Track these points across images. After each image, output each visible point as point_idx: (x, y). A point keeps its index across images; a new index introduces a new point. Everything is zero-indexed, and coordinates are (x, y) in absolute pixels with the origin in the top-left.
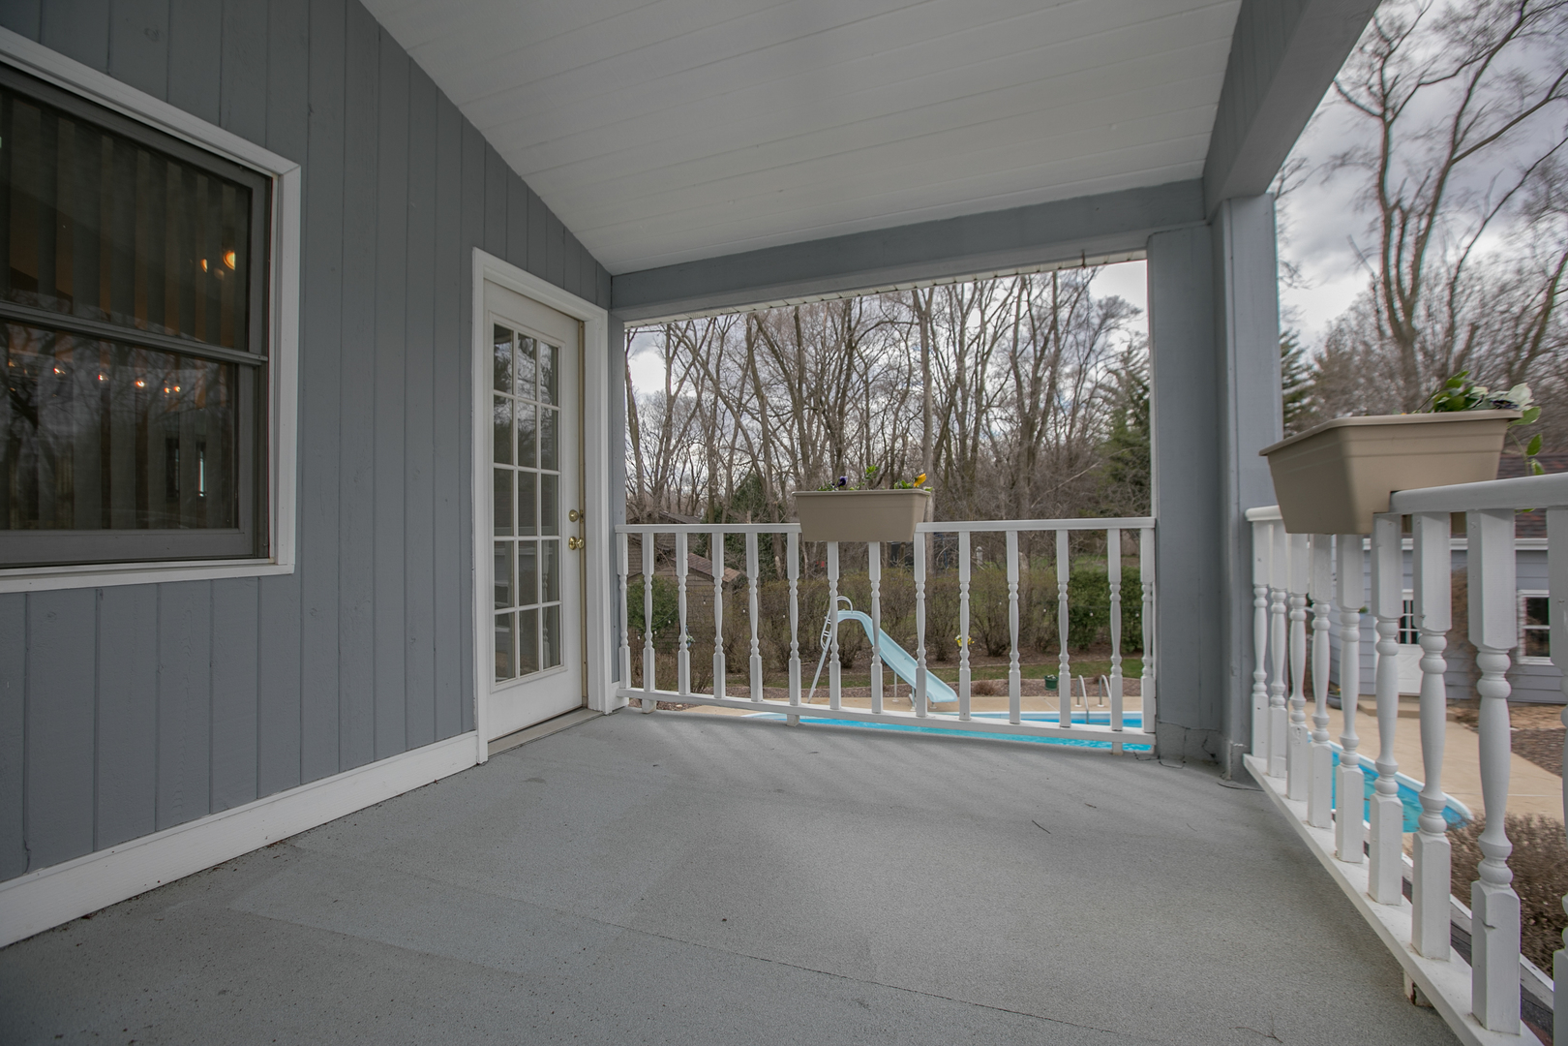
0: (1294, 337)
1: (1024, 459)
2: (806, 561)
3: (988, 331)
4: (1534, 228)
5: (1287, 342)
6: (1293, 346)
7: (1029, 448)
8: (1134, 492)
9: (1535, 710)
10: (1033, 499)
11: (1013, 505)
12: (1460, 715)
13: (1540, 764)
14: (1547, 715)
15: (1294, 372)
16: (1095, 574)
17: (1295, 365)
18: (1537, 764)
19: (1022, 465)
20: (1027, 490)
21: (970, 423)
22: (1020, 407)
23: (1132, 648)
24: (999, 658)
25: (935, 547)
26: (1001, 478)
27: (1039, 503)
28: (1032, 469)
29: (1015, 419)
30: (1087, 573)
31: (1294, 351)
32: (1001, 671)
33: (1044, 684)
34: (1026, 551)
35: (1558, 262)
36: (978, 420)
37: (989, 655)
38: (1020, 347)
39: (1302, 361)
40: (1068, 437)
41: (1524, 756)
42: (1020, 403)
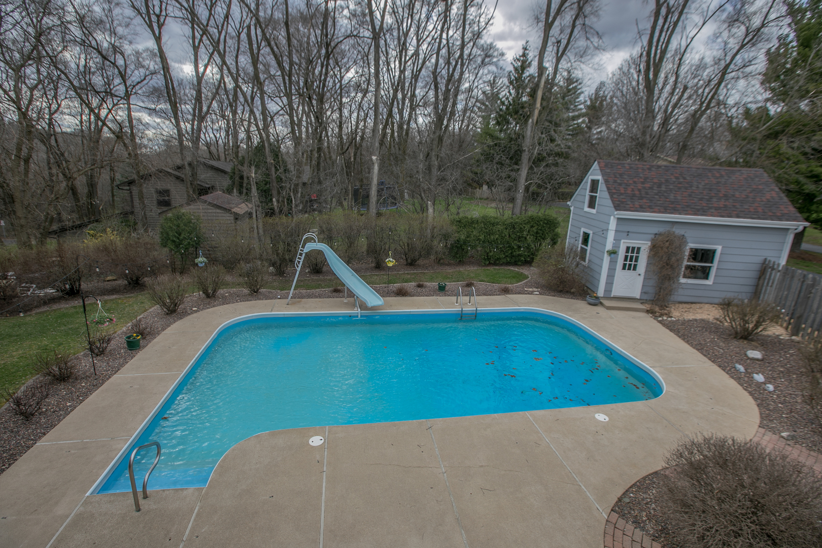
0: (580, 84)
1: (436, 142)
2: (294, 202)
3: (420, 57)
4: (730, 31)
5: (576, 86)
6: (579, 89)
7: (440, 135)
8: (497, 169)
9: (681, 306)
10: (439, 168)
11: (428, 172)
12: (648, 309)
13: (687, 342)
14: (686, 309)
15: (577, 104)
16: (472, 219)
17: (577, 100)
18: (686, 342)
19: (434, 146)
20: (436, 163)
21: (406, 115)
22: (436, 108)
23: (488, 262)
24: (412, 267)
25: (378, 196)
26: (421, 154)
27: (442, 172)
28: (440, 150)
29: (432, 115)
30: (467, 218)
31: (579, 91)
32: (413, 276)
33: (437, 287)
34: (433, 201)
35: (732, 55)
36: (410, 115)
37: (407, 265)
38: (438, 70)
39: (581, 98)
40: (460, 129)
41: (680, 337)
42: (436, 105)
